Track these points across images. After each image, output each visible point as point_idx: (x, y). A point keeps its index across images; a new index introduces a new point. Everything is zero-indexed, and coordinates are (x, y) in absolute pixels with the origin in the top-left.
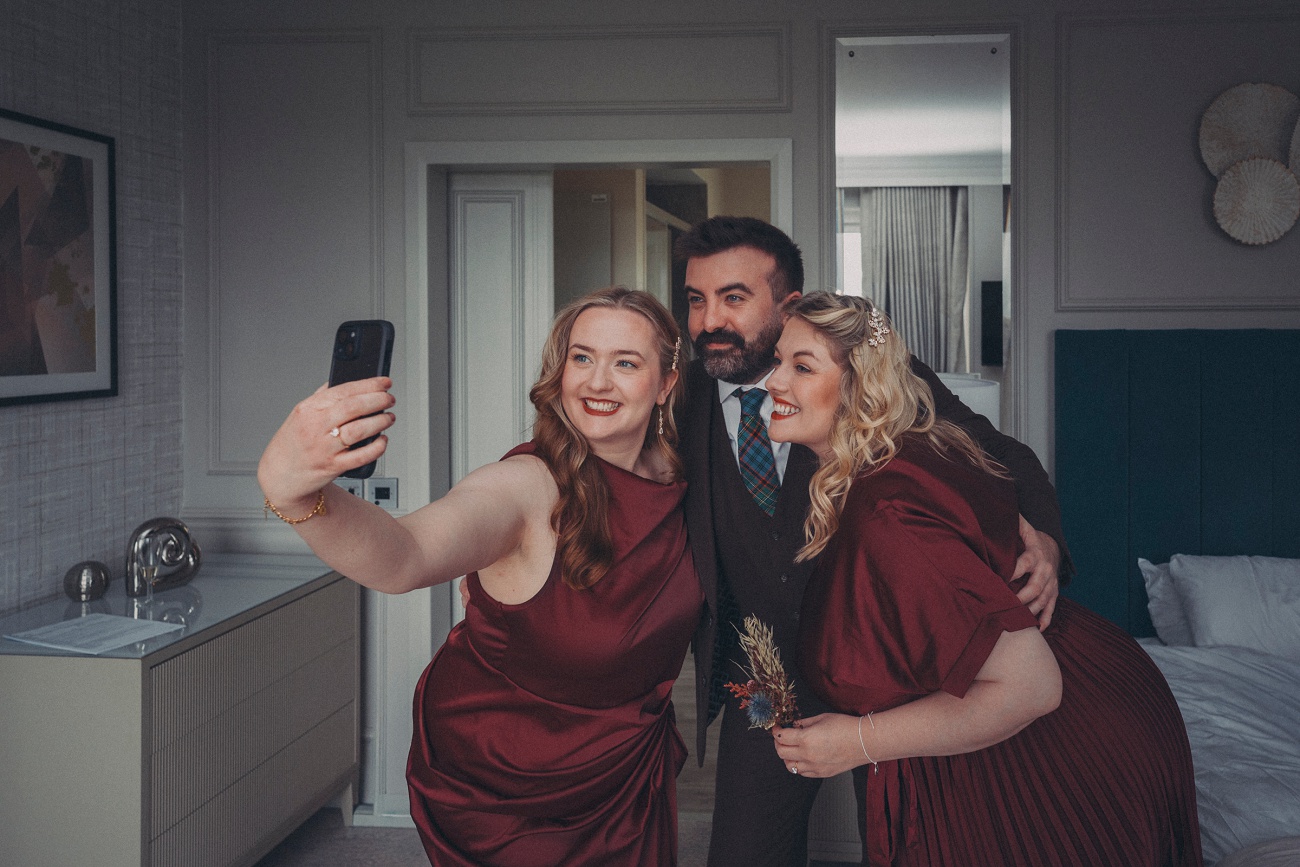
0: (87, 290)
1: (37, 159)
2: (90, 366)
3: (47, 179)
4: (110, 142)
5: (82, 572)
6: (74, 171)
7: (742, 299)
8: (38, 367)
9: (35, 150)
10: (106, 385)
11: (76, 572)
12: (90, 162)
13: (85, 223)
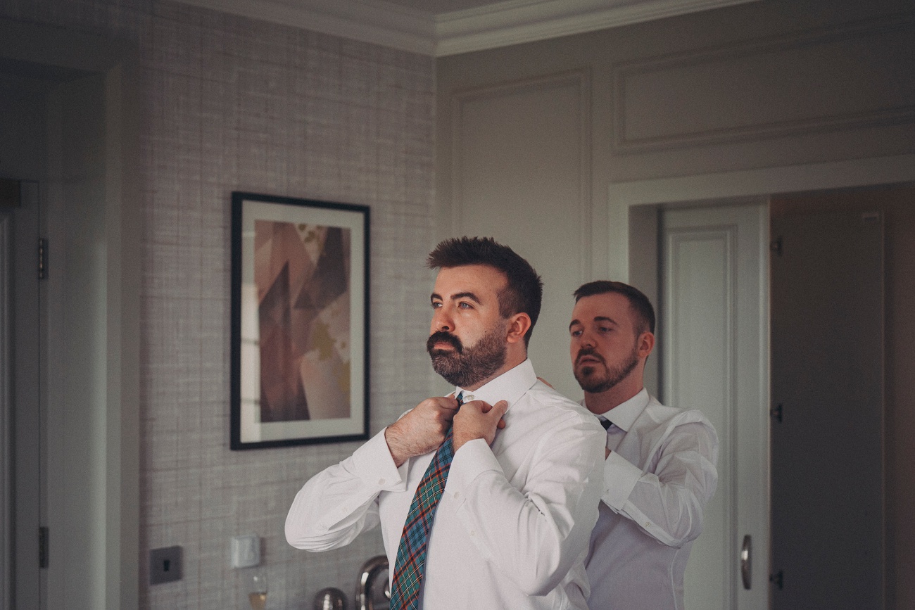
0: (344, 345)
1: (303, 235)
2: (345, 412)
3: (313, 251)
4: (365, 210)
5: (324, 596)
6: (335, 240)
7: (471, 307)
8: (303, 415)
9: (303, 227)
10: (358, 429)
11: (320, 596)
12: (348, 231)
13: (342, 285)
